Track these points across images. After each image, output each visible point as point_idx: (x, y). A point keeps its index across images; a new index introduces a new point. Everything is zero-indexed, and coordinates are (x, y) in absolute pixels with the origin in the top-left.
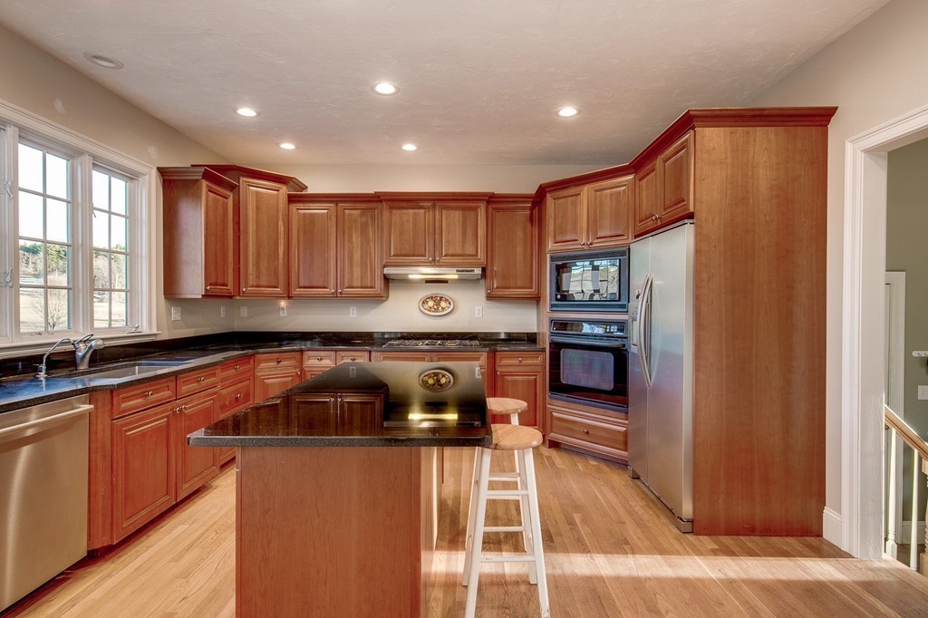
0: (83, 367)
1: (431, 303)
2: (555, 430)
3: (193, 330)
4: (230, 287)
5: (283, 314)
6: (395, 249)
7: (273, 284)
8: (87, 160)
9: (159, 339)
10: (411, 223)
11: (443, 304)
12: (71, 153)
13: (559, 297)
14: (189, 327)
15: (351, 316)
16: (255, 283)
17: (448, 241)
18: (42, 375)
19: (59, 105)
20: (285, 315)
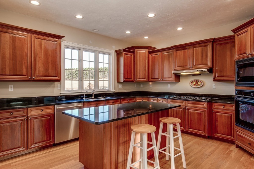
0: (93, 97)
1: (194, 83)
2: (238, 140)
3: (126, 90)
4: (133, 79)
5: (151, 86)
6: (178, 64)
7: (144, 78)
8: (98, 52)
9: (115, 92)
10: (183, 55)
11: (199, 83)
12: (94, 51)
13: (238, 80)
14: (124, 90)
15: (168, 87)
16: (139, 78)
17: (196, 60)
18: (84, 98)
19: (91, 42)
20: (151, 87)
